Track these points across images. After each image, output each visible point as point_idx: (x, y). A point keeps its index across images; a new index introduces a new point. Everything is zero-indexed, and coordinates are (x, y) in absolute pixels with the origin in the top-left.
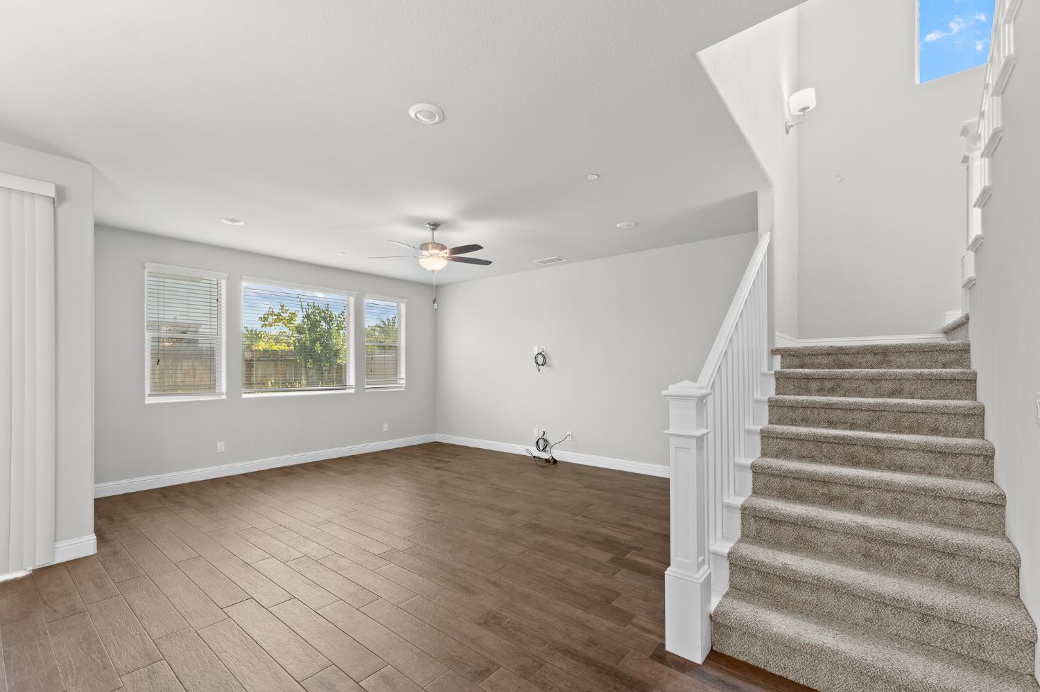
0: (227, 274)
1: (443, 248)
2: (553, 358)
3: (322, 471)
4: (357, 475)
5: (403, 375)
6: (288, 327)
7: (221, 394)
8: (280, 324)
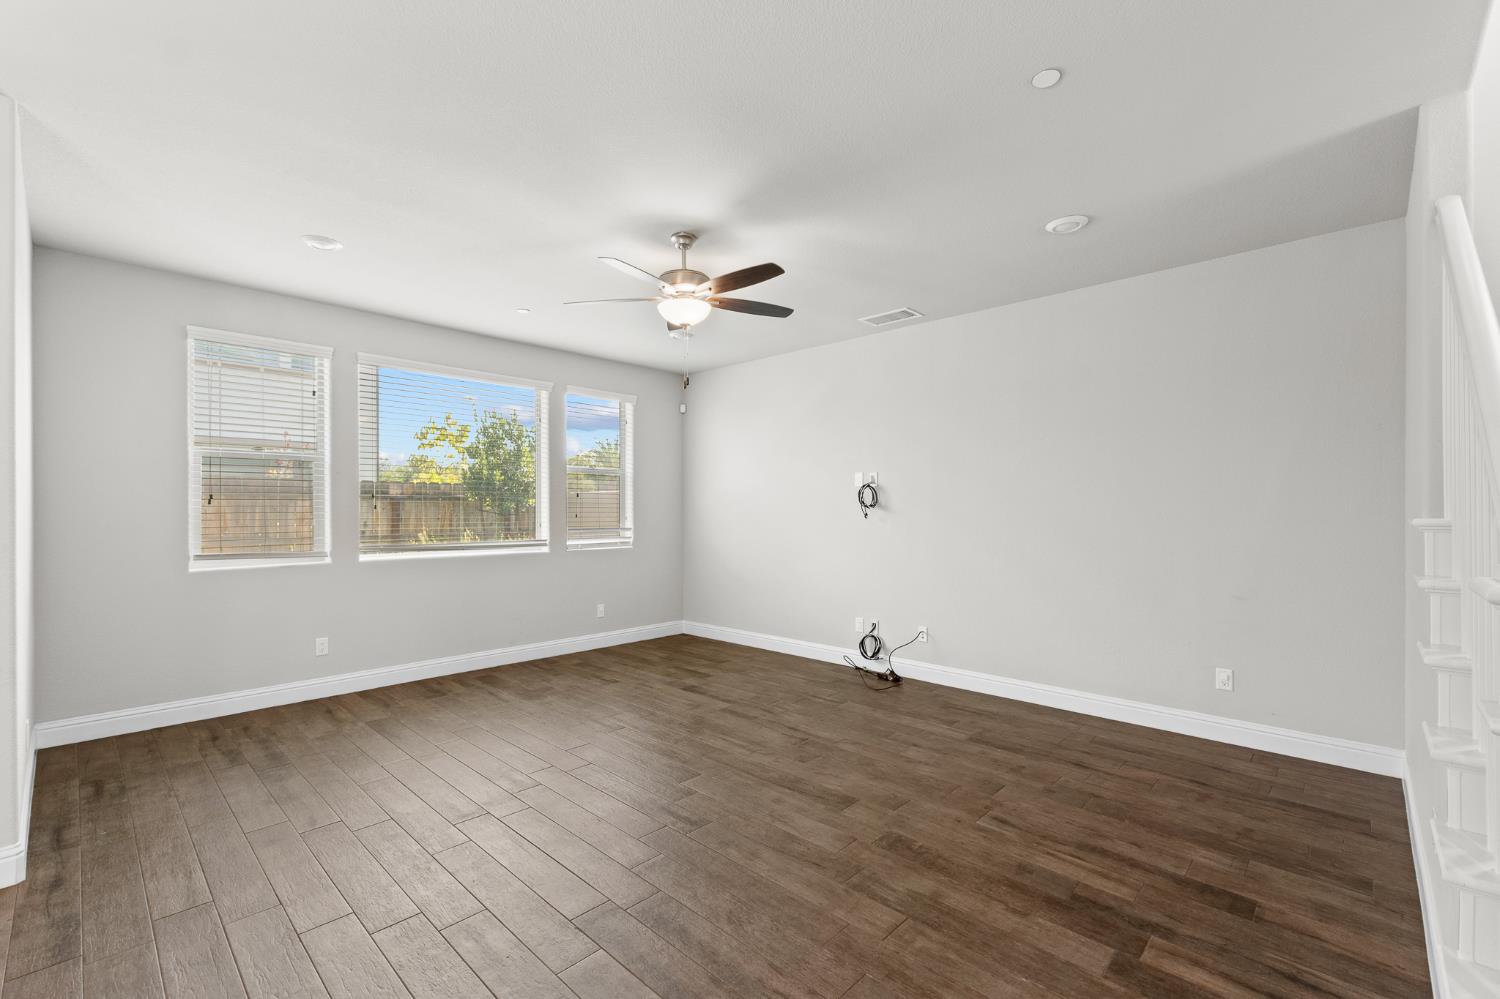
0: (332, 349)
1: (702, 278)
2: (891, 494)
3: (494, 690)
4: (550, 698)
5: (629, 523)
6: (457, 448)
7: (322, 555)
8: (447, 443)
